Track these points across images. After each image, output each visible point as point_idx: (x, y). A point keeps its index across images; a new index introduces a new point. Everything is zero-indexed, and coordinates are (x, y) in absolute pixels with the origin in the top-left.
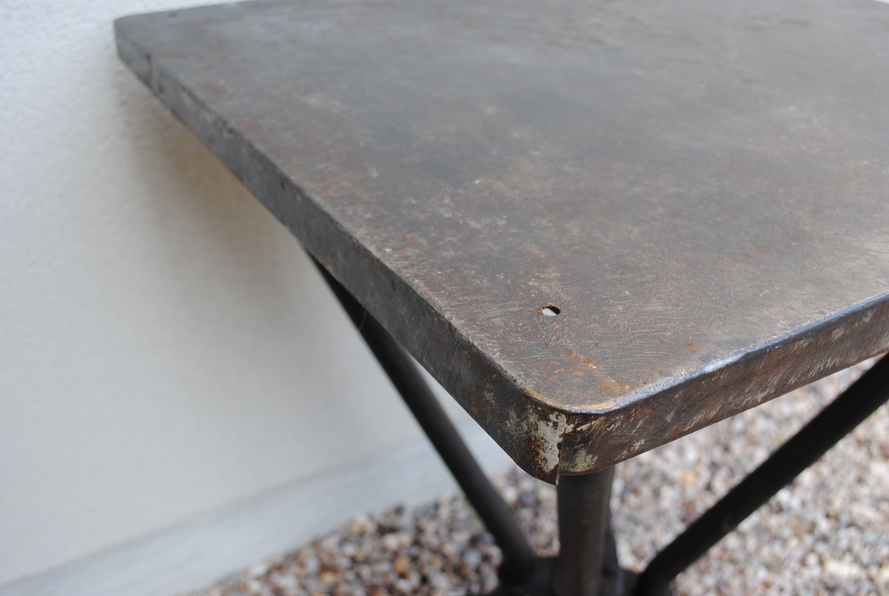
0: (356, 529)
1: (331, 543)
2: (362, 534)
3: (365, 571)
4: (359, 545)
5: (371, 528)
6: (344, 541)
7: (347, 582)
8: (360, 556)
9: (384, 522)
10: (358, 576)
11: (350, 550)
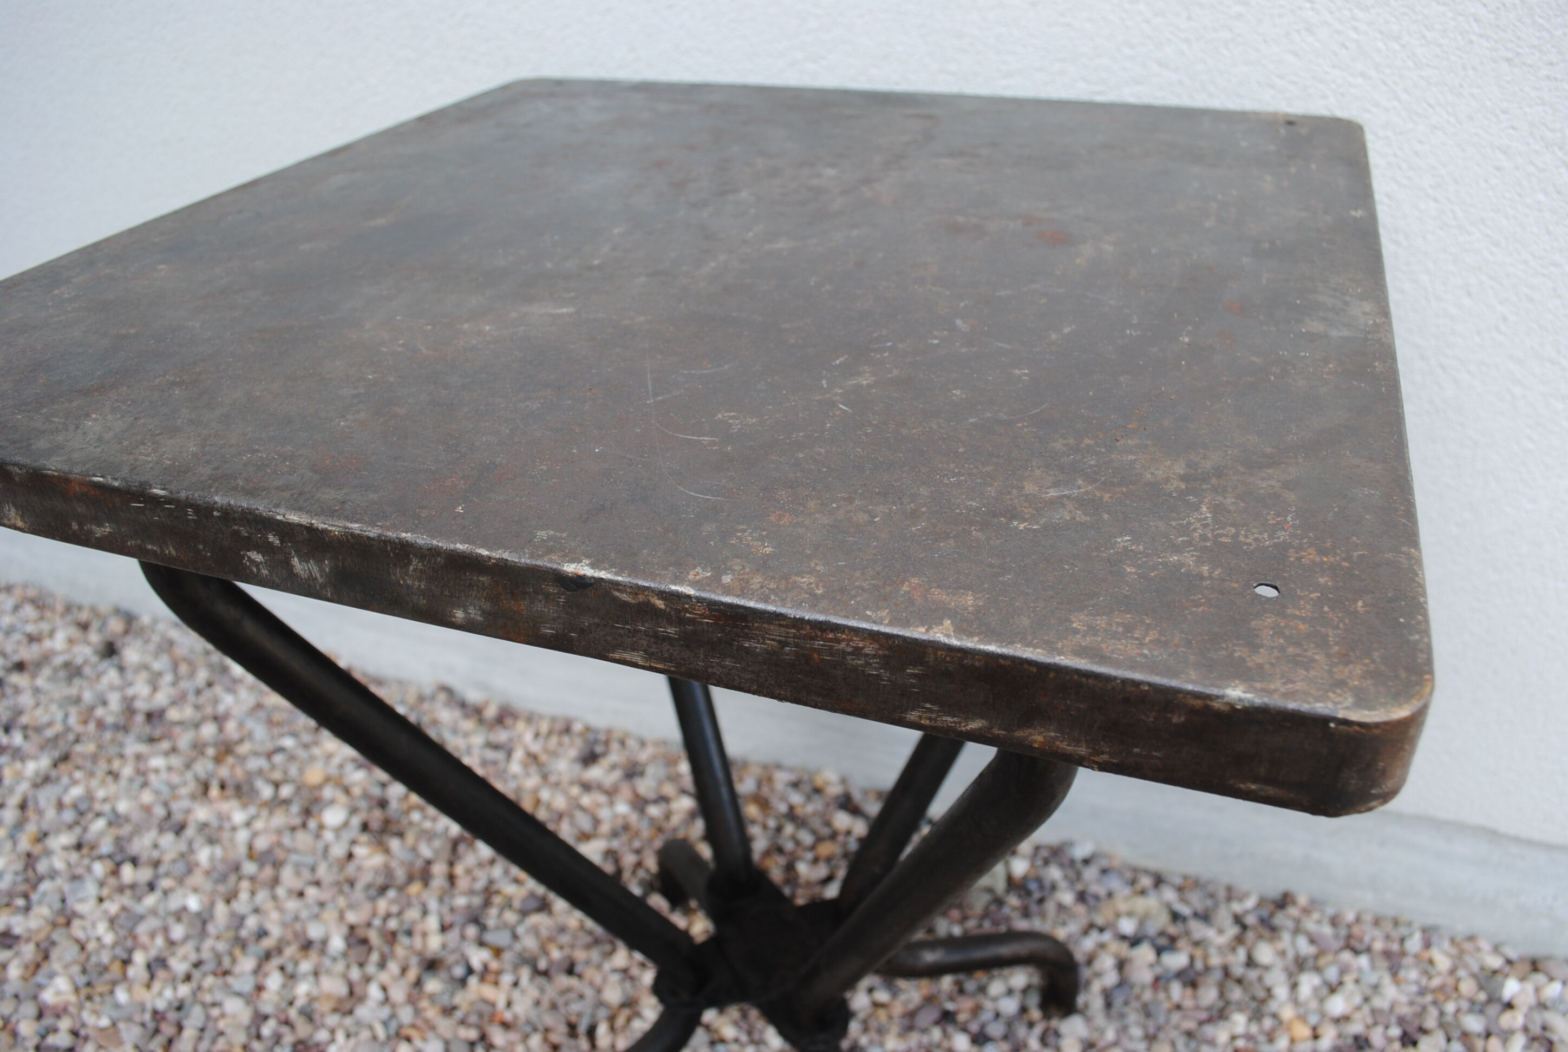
0: (819, 782)
1: (781, 778)
2: (818, 791)
3: (789, 829)
4: (809, 798)
5: (835, 790)
6: (795, 785)
7: (765, 827)
8: (799, 811)
9: (857, 796)
10: (779, 829)
11: (796, 798)
